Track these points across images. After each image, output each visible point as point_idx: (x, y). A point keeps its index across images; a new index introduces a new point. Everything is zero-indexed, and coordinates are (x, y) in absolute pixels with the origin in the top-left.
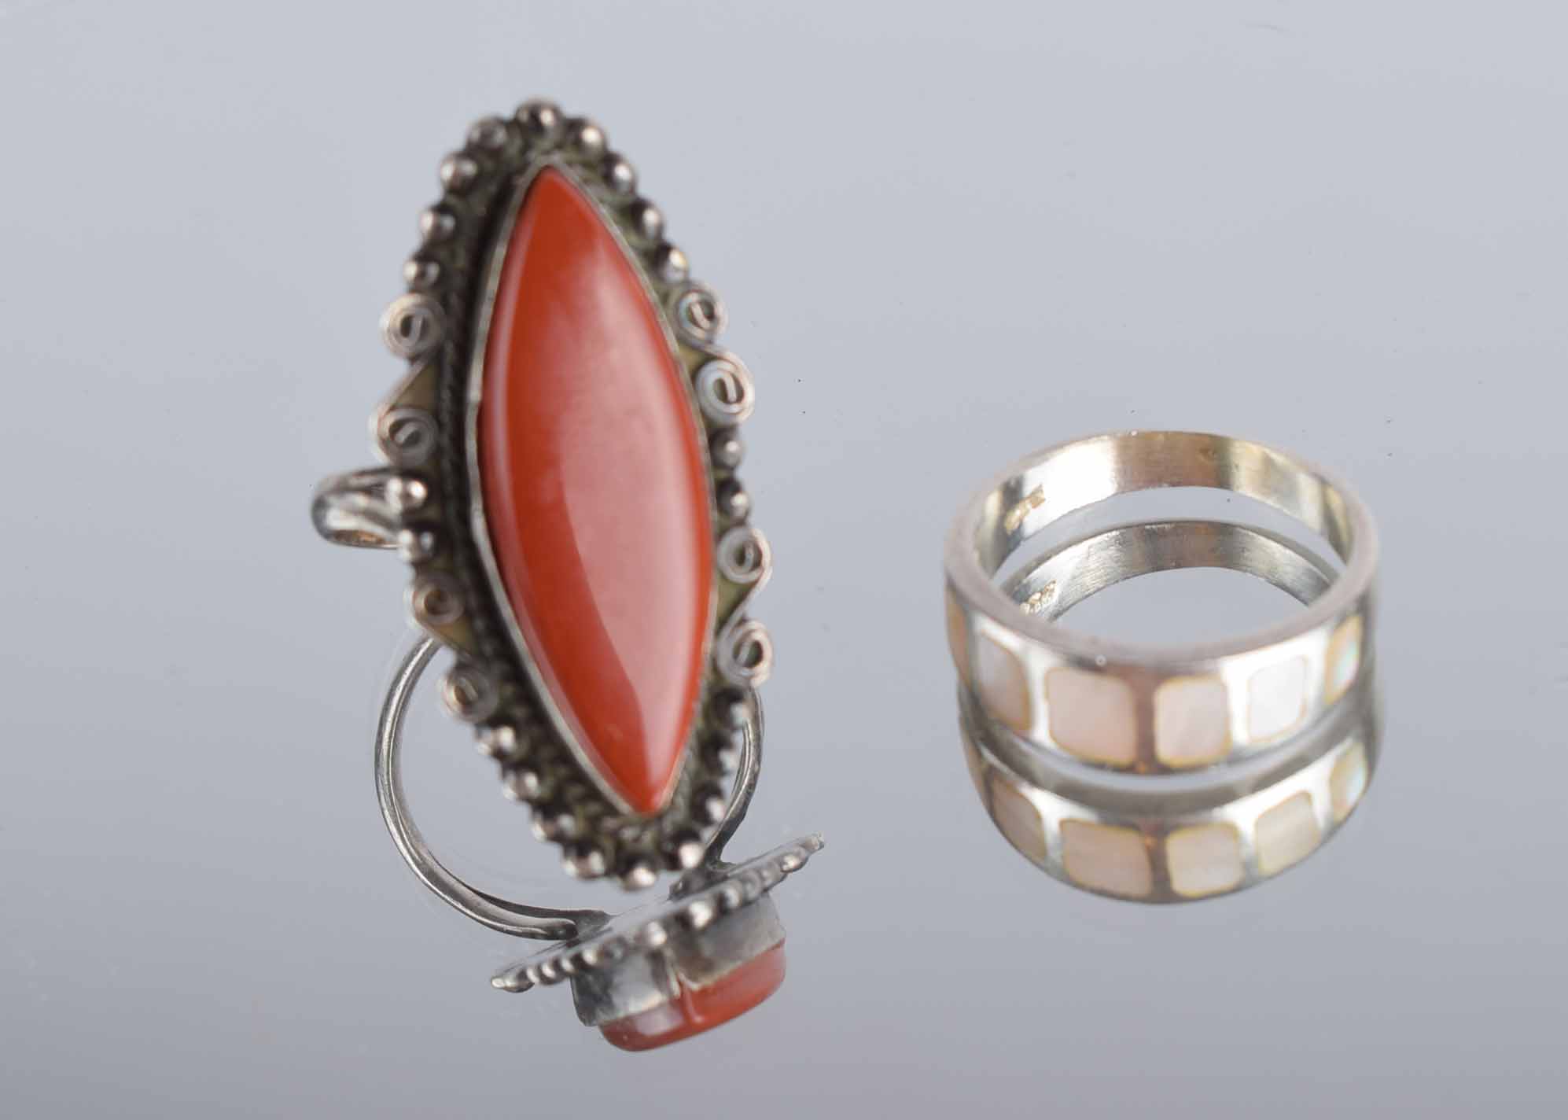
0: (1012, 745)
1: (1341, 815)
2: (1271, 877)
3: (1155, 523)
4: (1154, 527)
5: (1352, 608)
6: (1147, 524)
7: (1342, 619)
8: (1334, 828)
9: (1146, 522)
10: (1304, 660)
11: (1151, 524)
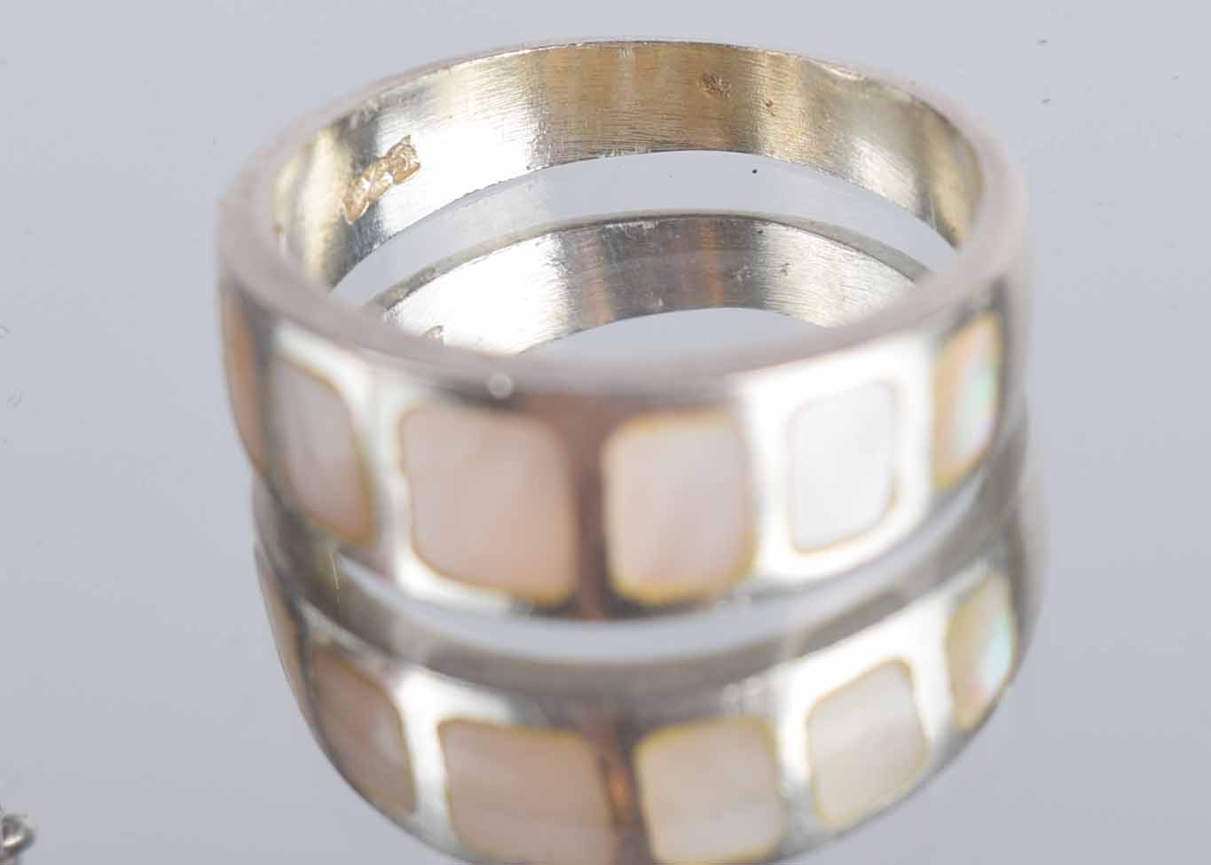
0: (349, 587)
1: (969, 717)
2: (841, 834)
3: (623, 220)
4: (620, 225)
5: (982, 299)
6: (608, 222)
7: (962, 320)
8: (960, 739)
9: (609, 218)
10: (891, 390)
11: (615, 221)
